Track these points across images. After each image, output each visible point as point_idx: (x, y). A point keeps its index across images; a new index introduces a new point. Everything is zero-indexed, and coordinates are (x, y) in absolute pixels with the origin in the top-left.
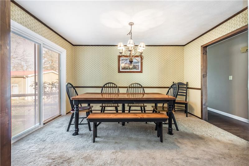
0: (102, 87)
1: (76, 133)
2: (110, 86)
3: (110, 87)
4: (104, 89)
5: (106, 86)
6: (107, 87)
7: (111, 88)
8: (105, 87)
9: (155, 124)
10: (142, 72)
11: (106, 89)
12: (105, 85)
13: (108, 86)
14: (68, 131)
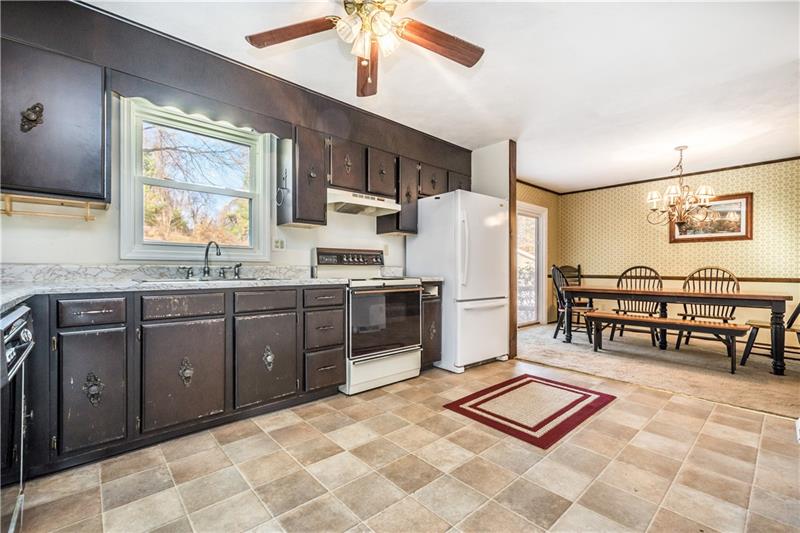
0: (620, 278)
1: (569, 340)
2: (638, 275)
3: (641, 277)
4: (624, 280)
5: (628, 274)
6: (631, 277)
7: (643, 281)
8: (627, 277)
9: (725, 346)
10: (751, 238)
11: (629, 280)
12: (627, 271)
13: (633, 274)
14: (555, 337)
